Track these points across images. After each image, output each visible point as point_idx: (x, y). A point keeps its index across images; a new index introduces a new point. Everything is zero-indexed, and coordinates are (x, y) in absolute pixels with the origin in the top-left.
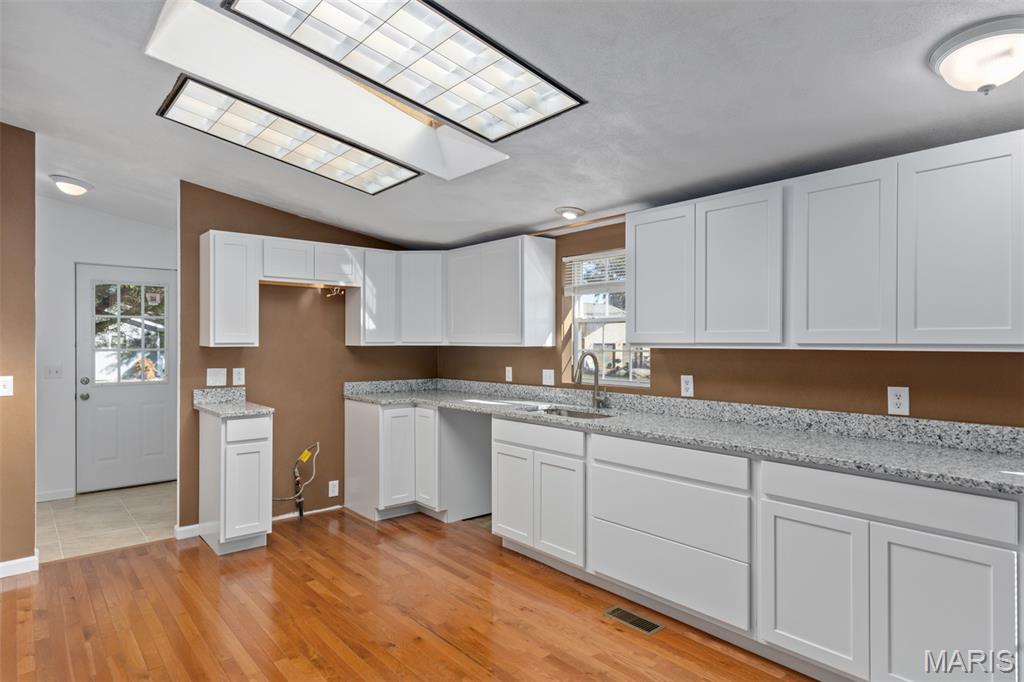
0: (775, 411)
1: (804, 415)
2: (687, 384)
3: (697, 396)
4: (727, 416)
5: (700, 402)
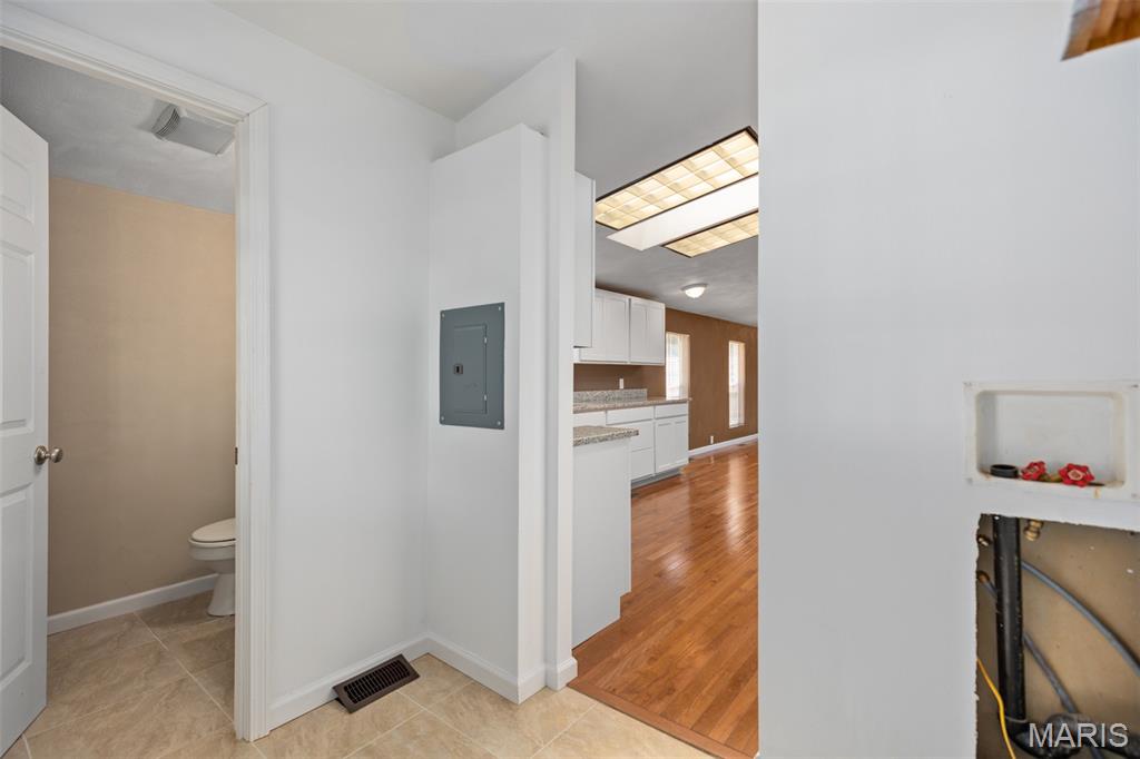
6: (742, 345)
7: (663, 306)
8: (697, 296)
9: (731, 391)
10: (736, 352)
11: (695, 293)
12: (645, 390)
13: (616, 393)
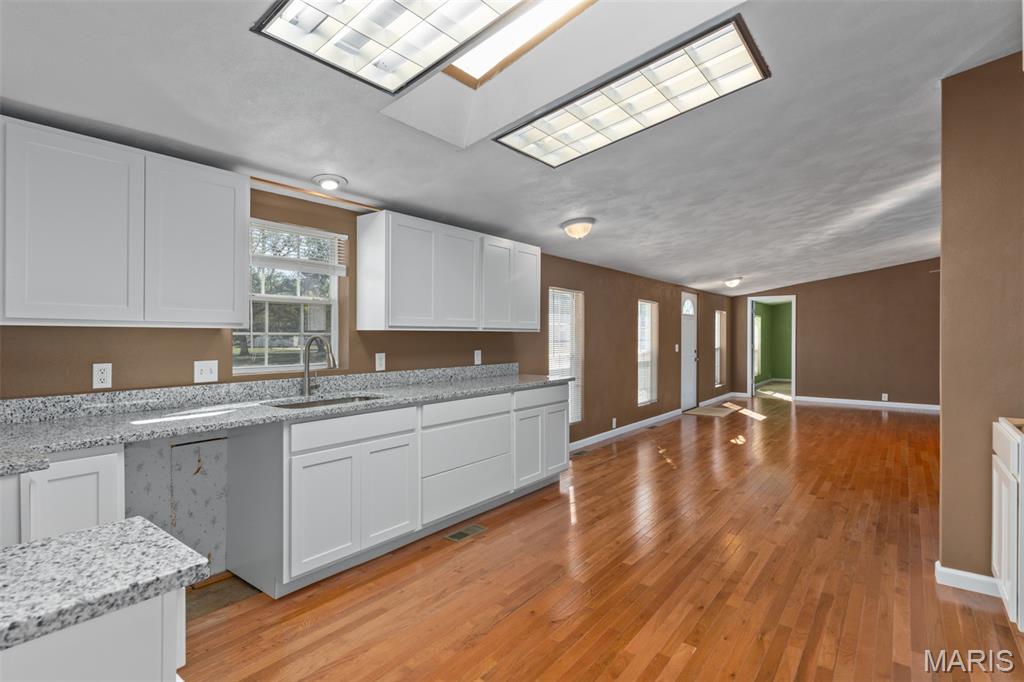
0: (437, 371)
1: (449, 371)
2: (380, 360)
3: (388, 369)
4: (412, 379)
5: (394, 373)
6: (656, 305)
7: (537, 251)
8: (582, 235)
9: (640, 360)
10: (647, 315)
11: (579, 231)
12: (517, 364)
13: (469, 371)
